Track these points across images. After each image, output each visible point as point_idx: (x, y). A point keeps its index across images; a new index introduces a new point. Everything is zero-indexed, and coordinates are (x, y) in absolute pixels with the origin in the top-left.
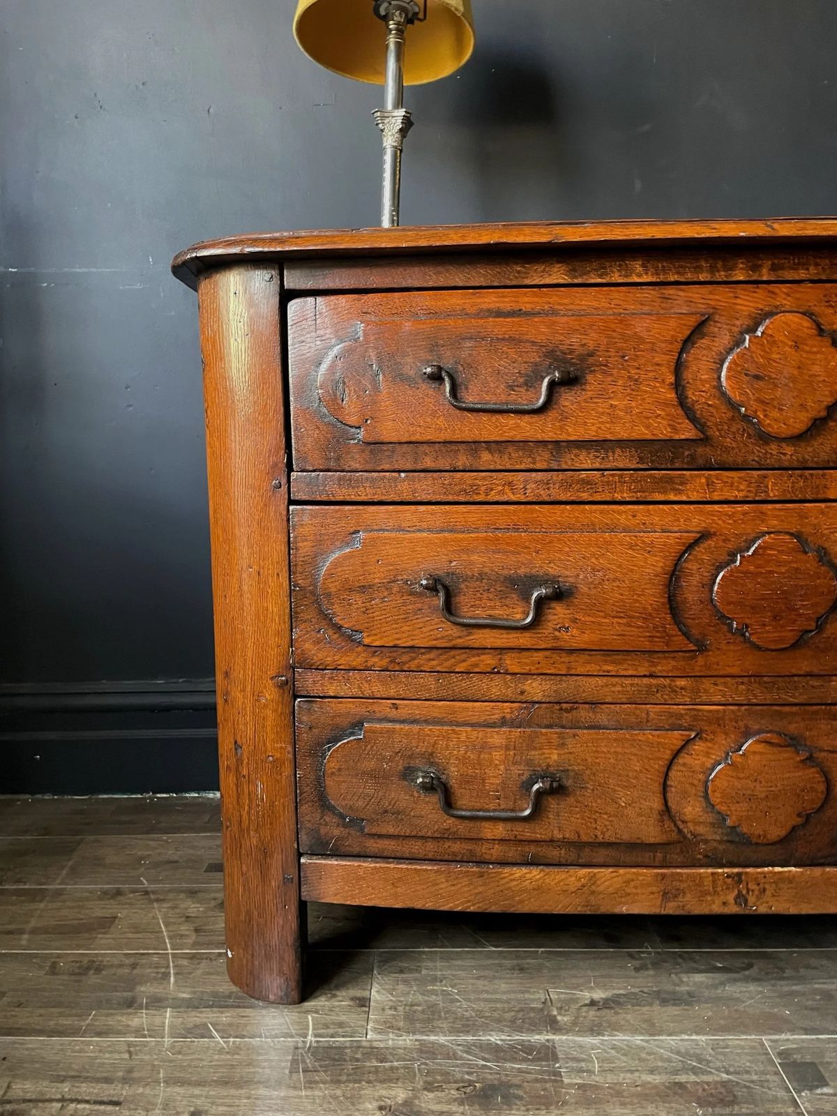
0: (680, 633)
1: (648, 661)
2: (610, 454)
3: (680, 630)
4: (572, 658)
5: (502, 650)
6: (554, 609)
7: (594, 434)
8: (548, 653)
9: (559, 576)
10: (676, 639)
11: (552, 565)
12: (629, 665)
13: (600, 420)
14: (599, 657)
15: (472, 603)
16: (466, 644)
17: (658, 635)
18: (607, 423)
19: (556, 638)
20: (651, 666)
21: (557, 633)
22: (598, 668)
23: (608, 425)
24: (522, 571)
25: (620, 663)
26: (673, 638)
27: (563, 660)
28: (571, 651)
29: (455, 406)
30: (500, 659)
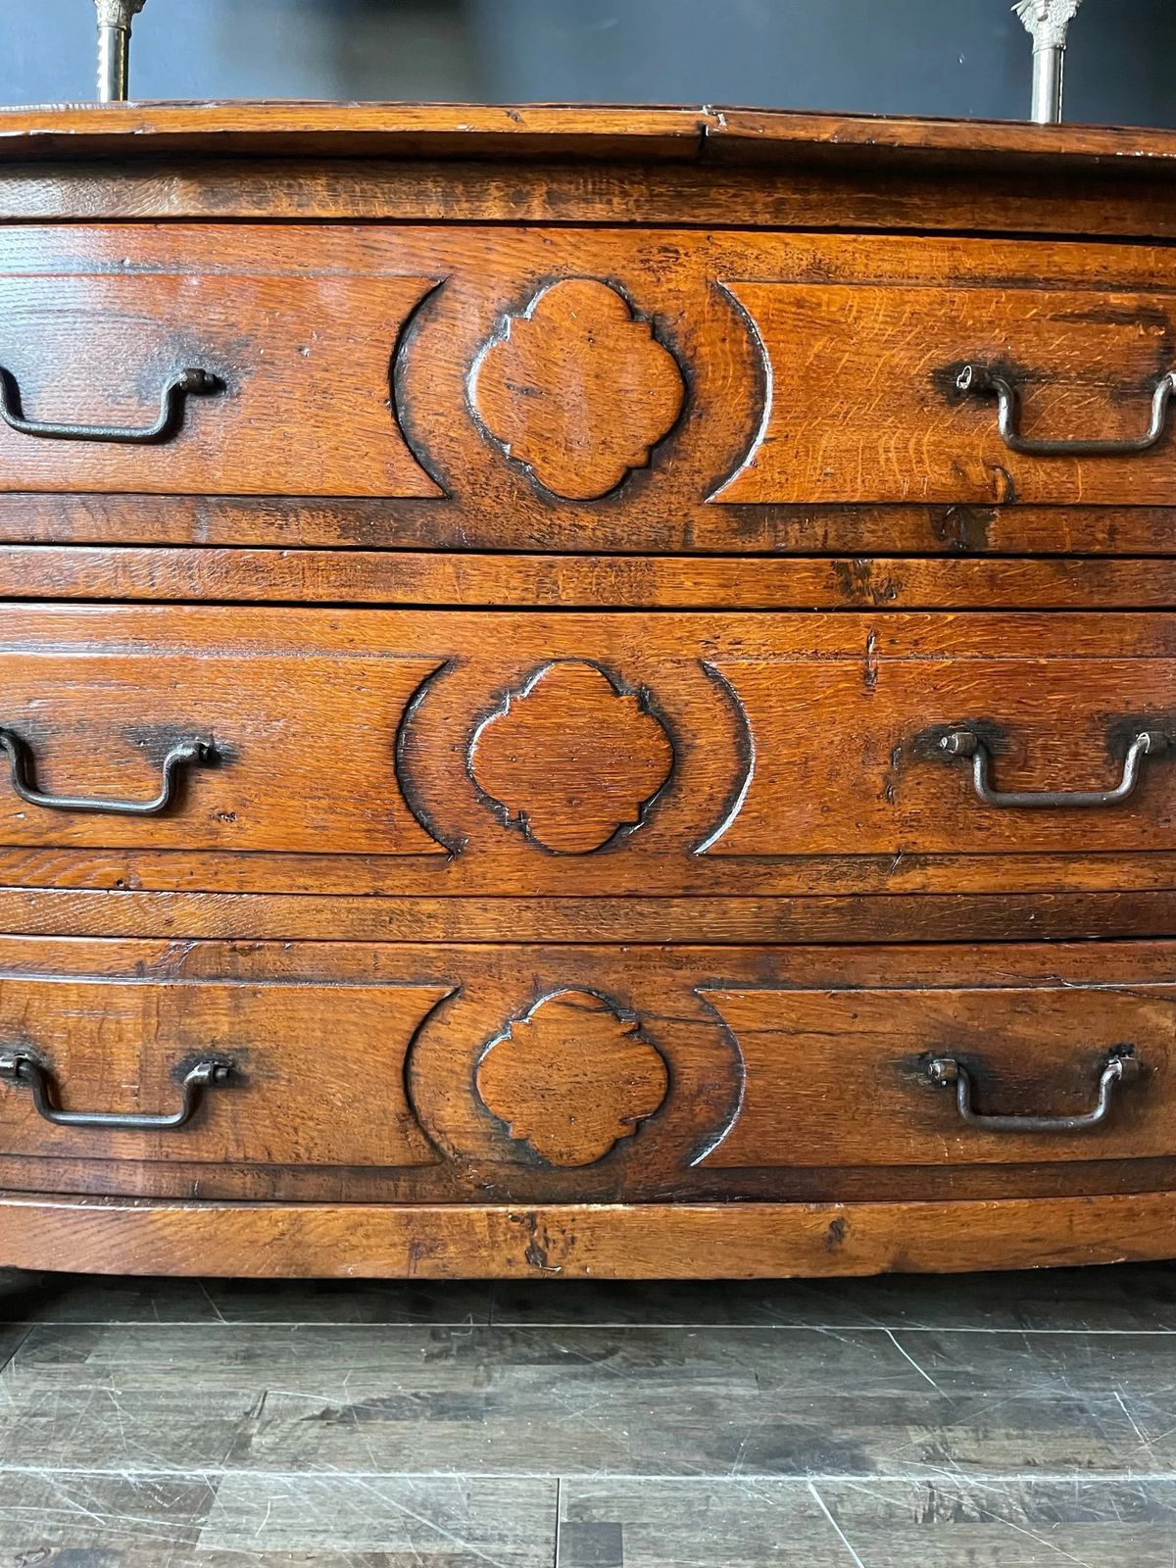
0: (417, 825)
1: (370, 871)
2: (292, 519)
3: (417, 820)
4: (246, 864)
5: (128, 851)
6: (207, 782)
7: (258, 483)
8: (206, 856)
9: (213, 728)
10: (412, 834)
11: (199, 708)
12: (339, 877)
13: (268, 459)
14: (288, 863)
15: (71, 772)
16: (65, 842)
17: (381, 827)
18: (279, 464)
19: (214, 832)
20: (375, 879)
21: (214, 823)
22: (289, 882)
23: (281, 469)
24: (150, 718)
25: (325, 874)
26: (405, 834)
27: (231, 867)
28: (244, 853)
29: (13, 426)
30: (128, 867)
